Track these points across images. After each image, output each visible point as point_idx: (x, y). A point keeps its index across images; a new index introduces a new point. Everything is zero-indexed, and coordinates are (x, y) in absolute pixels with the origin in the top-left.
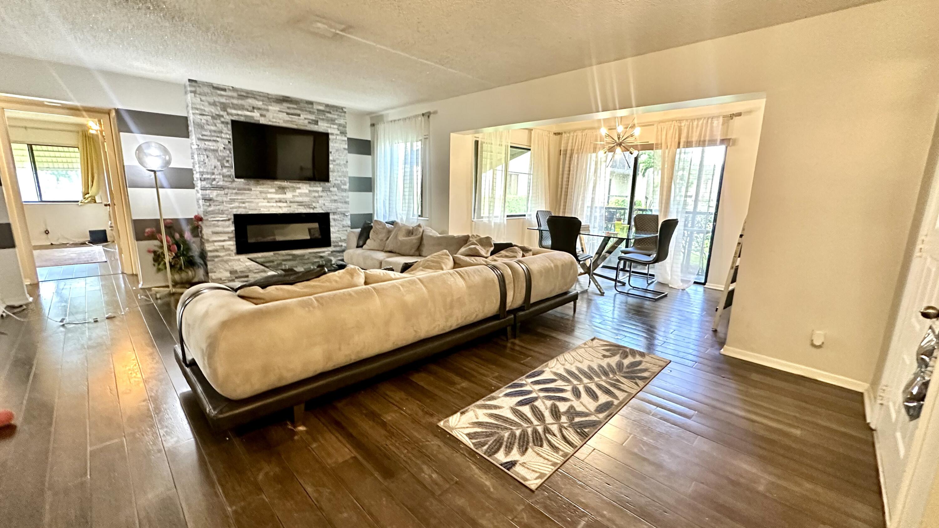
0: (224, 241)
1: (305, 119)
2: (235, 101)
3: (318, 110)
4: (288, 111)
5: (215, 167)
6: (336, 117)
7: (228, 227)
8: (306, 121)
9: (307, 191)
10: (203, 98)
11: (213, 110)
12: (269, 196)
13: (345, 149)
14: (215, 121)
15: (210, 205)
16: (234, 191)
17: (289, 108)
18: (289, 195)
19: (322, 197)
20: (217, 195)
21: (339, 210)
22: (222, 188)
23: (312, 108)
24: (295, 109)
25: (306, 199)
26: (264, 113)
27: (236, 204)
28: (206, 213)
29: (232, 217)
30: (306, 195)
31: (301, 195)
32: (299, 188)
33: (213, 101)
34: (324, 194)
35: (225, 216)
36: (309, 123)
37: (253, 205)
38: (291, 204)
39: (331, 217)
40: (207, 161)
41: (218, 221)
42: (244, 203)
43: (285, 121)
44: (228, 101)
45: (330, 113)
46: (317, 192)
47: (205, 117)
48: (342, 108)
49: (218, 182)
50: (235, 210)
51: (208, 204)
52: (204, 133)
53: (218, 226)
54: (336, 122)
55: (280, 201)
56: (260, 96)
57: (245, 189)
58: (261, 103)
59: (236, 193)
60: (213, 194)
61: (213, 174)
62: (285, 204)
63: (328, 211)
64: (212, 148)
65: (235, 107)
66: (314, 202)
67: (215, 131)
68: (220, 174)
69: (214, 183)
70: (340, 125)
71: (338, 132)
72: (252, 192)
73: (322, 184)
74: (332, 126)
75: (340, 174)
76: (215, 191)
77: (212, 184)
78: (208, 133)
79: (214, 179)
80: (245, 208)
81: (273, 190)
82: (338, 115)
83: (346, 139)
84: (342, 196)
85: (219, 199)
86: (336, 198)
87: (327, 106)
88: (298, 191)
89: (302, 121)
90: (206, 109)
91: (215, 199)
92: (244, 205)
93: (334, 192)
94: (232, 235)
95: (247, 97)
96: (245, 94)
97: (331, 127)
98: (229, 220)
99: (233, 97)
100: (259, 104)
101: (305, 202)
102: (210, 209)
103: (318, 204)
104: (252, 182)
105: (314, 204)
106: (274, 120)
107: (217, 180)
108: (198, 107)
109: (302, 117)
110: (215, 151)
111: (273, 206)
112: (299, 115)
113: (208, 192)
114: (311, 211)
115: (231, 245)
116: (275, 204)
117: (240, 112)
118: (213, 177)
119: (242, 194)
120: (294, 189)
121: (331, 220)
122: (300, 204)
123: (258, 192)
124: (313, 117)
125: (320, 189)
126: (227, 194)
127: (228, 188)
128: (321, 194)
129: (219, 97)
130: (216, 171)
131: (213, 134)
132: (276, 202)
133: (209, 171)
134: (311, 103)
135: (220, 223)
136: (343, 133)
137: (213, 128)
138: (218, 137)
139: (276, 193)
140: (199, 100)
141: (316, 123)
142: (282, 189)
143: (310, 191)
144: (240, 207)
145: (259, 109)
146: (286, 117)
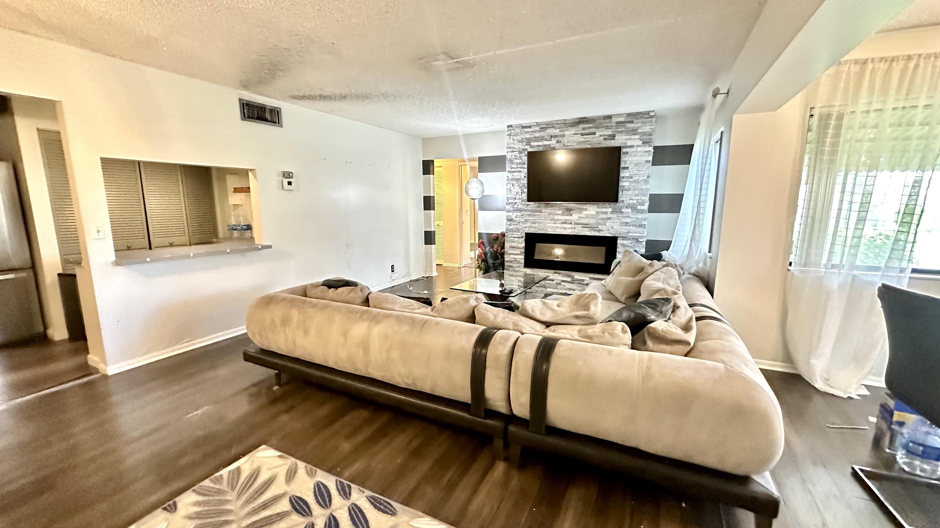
0: (517, 254)
1: (601, 136)
2: (537, 135)
3: (618, 123)
4: (583, 132)
5: (517, 193)
6: (639, 125)
7: (521, 243)
8: (602, 138)
9: (594, 213)
10: (515, 138)
11: (520, 146)
12: (556, 217)
13: (647, 162)
14: (521, 155)
15: (511, 224)
16: (528, 213)
17: (583, 129)
18: (575, 217)
19: (610, 218)
20: (516, 217)
21: (630, 234)
22: (520, 210)
23: (611, 122)
24: (591, 128)
25: (591, 221)
26: (560, 139)
27: (529, 224)
28: (507, 230)
29: (524, 235)
30: (593, 217)
31: (587, 217)
32: (586, 210)
33: (521, 138)
34: (614, 216)
35: (519, 234)
36: (605, 139)
37: (541, 225)
38: (576, 226)
39: (619, 241)
40: (512, 189)
41: (514, 237)
42: (534, 223)
43: (579, 143)
44: (532, 136)
45: (632, 122)
46: (606, 213)
47: (514, 153)
48: (648, 113)
49: (518, 206)
50: (527, 229)
51: (509, 223)
52: (513, 166)
53: (514, 242)
54: (639, 131)
55: (565, 223)
56: (558, 124)
57: (537, 211)
58: (558, 130)
59: (529, 215)
60: (513, 215)
61: (515, 199)
62: (570, 226)
63: (616, 235)
64: (517, 177)
65: (536, 139)
66: (600, 224)
67: (520, 164)
68: (519, 199)
69: (515, 206)
70: (644, 134)
71: (640, 143)
72: (542, 214)
73: (613, 204)
74: (633, 137)
75: (637, 192)
76: (515, 213)
77: (513, 208)
78: (515, 166)
79: (516, 203)
80: (535, 228)
81: (560, 212)
82: (642, 122)
83: (651, 149)
84: (637, 218)
85: (517, 219)
86: (628, 220)
87: (629, 115)
88: (584, 212)
89: (596, 139)
90: (516, 147)
91: (514, 219)
92: (534, 225)
93: (627, 213)
94: (523, 250)
95: (547, 128)
96: (545, 126)
97: (631, 139)
98: (522, 237)
99: (535, 132)
100: (556, 131)
101: (592, 224)
102: (510, 227)
103: (604, 227)
104: (543, 204)
105: (600, 227)
106: (569, 144)
107: (517, 204)
108: (511, 146)
109: (598, 134)
110: (518, 180)
111: (558, 227)
112: (594, 134)
113: (511, 214)
114: (596, 234)
115: (521, 259)
116: (560, 226)
117: (540, 143)
118: (515, 201)
119: (534, 215)
120: (581, 210)
121: (619, 245)
122: (585, 226)
123: (546, 214)
124: (609, 132)
125: (610, 210)
126: (523, 215)
127: (524, 210)
128: (609, 216)
129: (526, 134)
130: (517, 197)
131: (519, 166)
132: (562, 223)
133: (513, 196)
134: (610, 117)
135: (516, 239)
136: (646, 143)
137: (519, 161)
138: (521, 168)
139: (562, 215)
140: (512, 140)
141: (613, 137)
142: (569, 211)
143: (597, 212)
144: (531, 227)
145: (556, 136)
146: (580, 138)
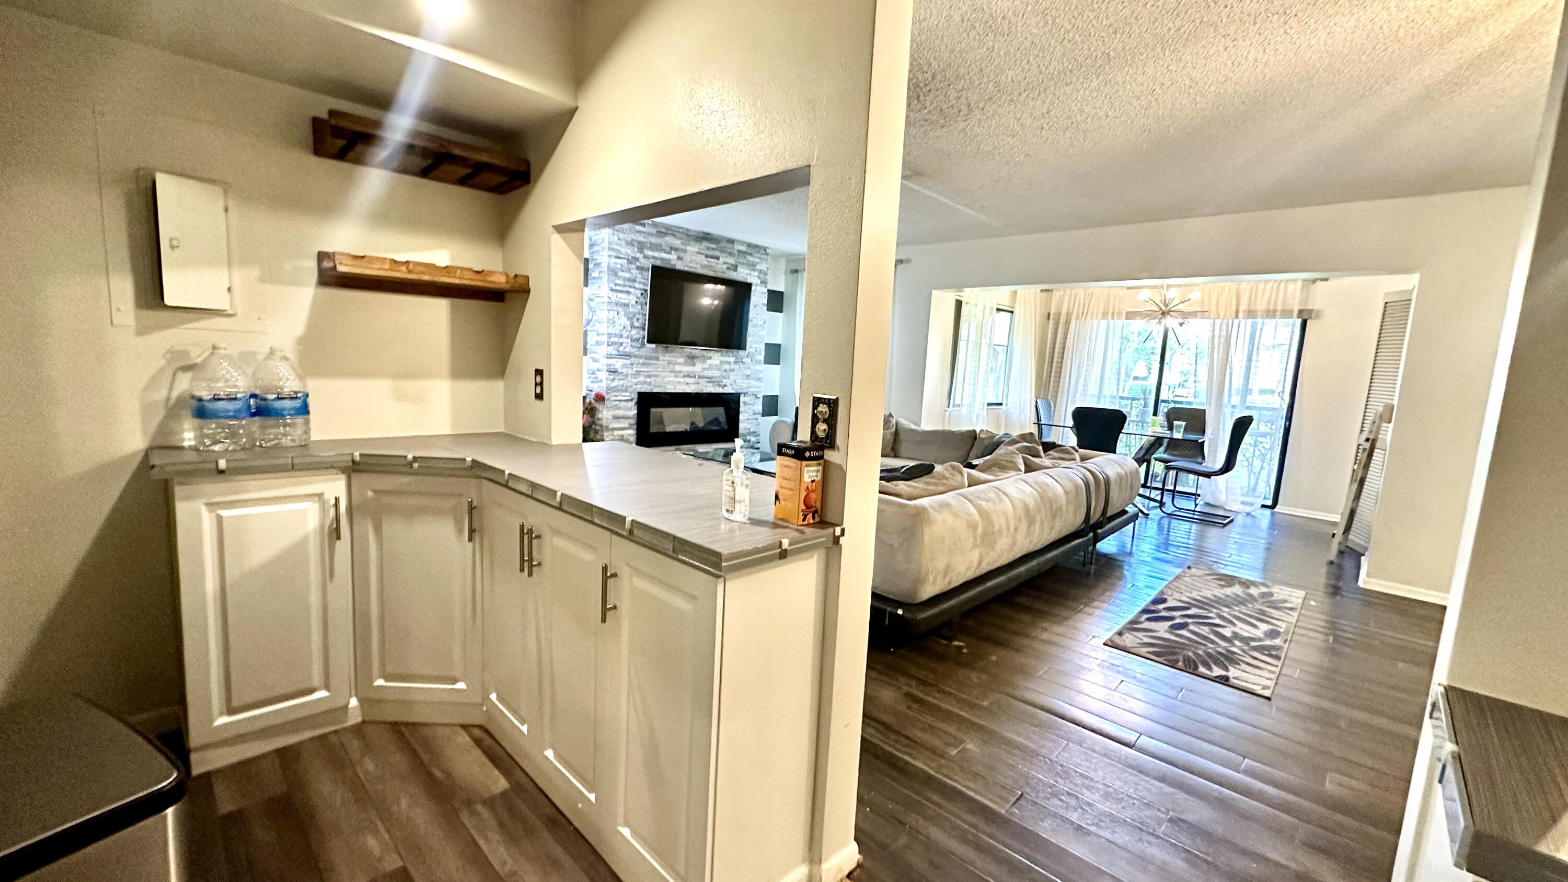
0: (624, 429)
1: (724, 263)
2: (653, 240)
3: (739, 251)
4: (707, 252)
5: (624, 328)
6: (757, 260)
7: (630, 409)
8: (725, 266)
9: (718, 362)
10: (621, 236)
11: (629, 251)
12: (677, 368)
13: (763, 304)
14: (630, 266)
15: (614, 379)
16: (641, 361)
17: (708, 248)
18: (698, 368)
19: (733, 370)
20: (624, 366)
21: (750, 390)
22: (628, 356)
23: (733, 248)
24: (713, 249)
25: (716, 373)
26: (682, 254)
27: (642, 379)
28: (609, 389)
29: (636, 396)
30: (718, 368)
31: (711, 367)
32: (710, 358)
33: (630, 239)
34: (736, 367)
35: (628, 394)
36: (728, 268)
37: (659, 379)
38: (700, 380)
39: (742, 399)
40: (616, 319)
41: (620, 401)
42: (649, 377)
43: (703, 266)
44: (646, 240)
45: (751, 255)
46: (729, 363)
47: (620, 261)
48: (765, 249)
49: (625, 348)
50: (639, 386)
51: (612, 377)
52: (618, 282)
53: (619, 408)
54: (758, 267)
55: (688, 376)
56: (680, 232)
57: (651, 358)
58: (679, 242)
59: (643, 364)
60: (618, 364)
61: (621, 336)
62: (693, 380)
63: (740, 391)
64: (623, 301)
65: (654, 247)
66: (724, 378)
67: (629, 280)
68: (628, 337)
69: (621, 349)
70: (760, 272)
71: (759, 282)
72: (660, 363)
73: (735, 351)
74: (752, 273)
75: (756, 339)
76: (621, 361)
77: (618, 351)
78: (621, 282)
79: (622, 344)
80: (650, 384)
81: (682, 360)
82: (760, 258)
83: (766, 290)
84: (756, 370)
85: (624, 370)
86: (749, 372)
87: (749, 245)
88: (709, 362)
89: (719, 266)
90: (623, 250)
91: (620, 371)
92: (648, 380)
93: (748, 363)
94: (633, 421)
95: (666, 234)
96: (664, 230)
97: (750, 275)
98: (631, 400)
99: (651, 234)
100: (677, 243)
101: (715, 377)
102: (613, 384)
103: (728, 381)
104: (661, 348)
105: (724, 381)
106: (692, 265)
107: (624, 345)
108: (615, 247)
109: (721, 260)
110: (627, 305)
111: (680, 382)
112: (718, 258)
113: (613, 361)
114: (720, 390)
115: (629, 435)
116: (682, 380)
117: (656, 254)
118: (621, 340)
119: (649, 364)
120: (705, 358)
121: (741, 404)
122: (710, 379)
123: (666, 363)
124: (731, 260)
125: (732, 359)
126: (633, 364)
127: (635, 356)
128: (733, 366)
129: (638, 235)
130: (625, 334)
131: (626, 283)
132: (684, 376)
133: (618, 332)
134: (731, 241)
135: (623, 403)
136: (764, 283)
137: (627, 275)
138: (630, 287)
139: (685, 364)
140: (616, 238)
141: (735, 268)
142: (692, 359)
143: (721, 362)
144: (645, 383)
145: (676, 250)
146: (702, 259)
